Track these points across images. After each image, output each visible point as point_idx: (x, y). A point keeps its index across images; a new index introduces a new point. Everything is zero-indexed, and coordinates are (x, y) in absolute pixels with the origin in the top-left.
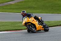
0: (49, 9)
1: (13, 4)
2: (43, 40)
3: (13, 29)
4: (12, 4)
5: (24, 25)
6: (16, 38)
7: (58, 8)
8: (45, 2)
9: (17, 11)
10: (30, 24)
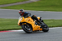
1: (36, 2)
5: (19, 25)
10: (26, 24)
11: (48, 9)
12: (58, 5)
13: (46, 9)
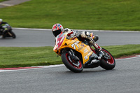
0: (92, 19)
2: (79, 90)
3: (9, 64)
4: (6, 8)
6: (16, 85)
7: (113, 17)
8: (83, 2)
9: (20, 24)
11: (38, 23)
12: (60, 14)
13: (33, 24)
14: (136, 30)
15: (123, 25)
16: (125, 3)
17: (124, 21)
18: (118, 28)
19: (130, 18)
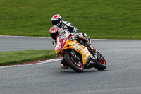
14: (34, 36)
15: (22, 31)
16: (23, 8)
17: (23, 27)
18: (17, 33)
19: (29, 23)
